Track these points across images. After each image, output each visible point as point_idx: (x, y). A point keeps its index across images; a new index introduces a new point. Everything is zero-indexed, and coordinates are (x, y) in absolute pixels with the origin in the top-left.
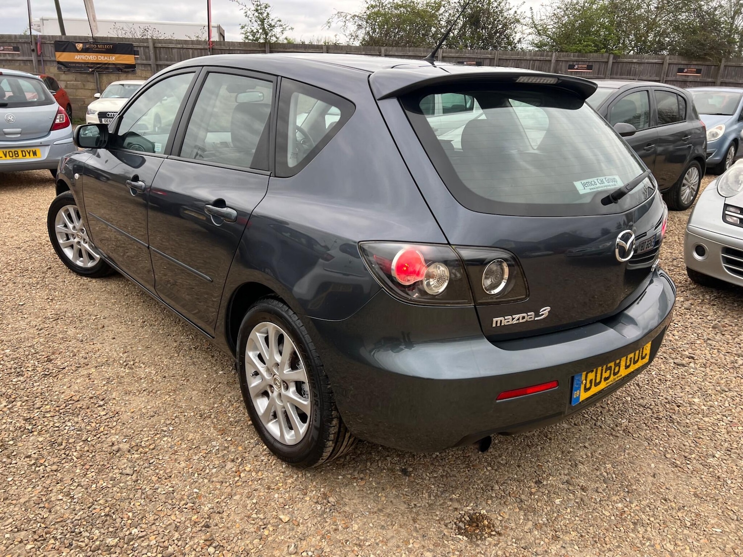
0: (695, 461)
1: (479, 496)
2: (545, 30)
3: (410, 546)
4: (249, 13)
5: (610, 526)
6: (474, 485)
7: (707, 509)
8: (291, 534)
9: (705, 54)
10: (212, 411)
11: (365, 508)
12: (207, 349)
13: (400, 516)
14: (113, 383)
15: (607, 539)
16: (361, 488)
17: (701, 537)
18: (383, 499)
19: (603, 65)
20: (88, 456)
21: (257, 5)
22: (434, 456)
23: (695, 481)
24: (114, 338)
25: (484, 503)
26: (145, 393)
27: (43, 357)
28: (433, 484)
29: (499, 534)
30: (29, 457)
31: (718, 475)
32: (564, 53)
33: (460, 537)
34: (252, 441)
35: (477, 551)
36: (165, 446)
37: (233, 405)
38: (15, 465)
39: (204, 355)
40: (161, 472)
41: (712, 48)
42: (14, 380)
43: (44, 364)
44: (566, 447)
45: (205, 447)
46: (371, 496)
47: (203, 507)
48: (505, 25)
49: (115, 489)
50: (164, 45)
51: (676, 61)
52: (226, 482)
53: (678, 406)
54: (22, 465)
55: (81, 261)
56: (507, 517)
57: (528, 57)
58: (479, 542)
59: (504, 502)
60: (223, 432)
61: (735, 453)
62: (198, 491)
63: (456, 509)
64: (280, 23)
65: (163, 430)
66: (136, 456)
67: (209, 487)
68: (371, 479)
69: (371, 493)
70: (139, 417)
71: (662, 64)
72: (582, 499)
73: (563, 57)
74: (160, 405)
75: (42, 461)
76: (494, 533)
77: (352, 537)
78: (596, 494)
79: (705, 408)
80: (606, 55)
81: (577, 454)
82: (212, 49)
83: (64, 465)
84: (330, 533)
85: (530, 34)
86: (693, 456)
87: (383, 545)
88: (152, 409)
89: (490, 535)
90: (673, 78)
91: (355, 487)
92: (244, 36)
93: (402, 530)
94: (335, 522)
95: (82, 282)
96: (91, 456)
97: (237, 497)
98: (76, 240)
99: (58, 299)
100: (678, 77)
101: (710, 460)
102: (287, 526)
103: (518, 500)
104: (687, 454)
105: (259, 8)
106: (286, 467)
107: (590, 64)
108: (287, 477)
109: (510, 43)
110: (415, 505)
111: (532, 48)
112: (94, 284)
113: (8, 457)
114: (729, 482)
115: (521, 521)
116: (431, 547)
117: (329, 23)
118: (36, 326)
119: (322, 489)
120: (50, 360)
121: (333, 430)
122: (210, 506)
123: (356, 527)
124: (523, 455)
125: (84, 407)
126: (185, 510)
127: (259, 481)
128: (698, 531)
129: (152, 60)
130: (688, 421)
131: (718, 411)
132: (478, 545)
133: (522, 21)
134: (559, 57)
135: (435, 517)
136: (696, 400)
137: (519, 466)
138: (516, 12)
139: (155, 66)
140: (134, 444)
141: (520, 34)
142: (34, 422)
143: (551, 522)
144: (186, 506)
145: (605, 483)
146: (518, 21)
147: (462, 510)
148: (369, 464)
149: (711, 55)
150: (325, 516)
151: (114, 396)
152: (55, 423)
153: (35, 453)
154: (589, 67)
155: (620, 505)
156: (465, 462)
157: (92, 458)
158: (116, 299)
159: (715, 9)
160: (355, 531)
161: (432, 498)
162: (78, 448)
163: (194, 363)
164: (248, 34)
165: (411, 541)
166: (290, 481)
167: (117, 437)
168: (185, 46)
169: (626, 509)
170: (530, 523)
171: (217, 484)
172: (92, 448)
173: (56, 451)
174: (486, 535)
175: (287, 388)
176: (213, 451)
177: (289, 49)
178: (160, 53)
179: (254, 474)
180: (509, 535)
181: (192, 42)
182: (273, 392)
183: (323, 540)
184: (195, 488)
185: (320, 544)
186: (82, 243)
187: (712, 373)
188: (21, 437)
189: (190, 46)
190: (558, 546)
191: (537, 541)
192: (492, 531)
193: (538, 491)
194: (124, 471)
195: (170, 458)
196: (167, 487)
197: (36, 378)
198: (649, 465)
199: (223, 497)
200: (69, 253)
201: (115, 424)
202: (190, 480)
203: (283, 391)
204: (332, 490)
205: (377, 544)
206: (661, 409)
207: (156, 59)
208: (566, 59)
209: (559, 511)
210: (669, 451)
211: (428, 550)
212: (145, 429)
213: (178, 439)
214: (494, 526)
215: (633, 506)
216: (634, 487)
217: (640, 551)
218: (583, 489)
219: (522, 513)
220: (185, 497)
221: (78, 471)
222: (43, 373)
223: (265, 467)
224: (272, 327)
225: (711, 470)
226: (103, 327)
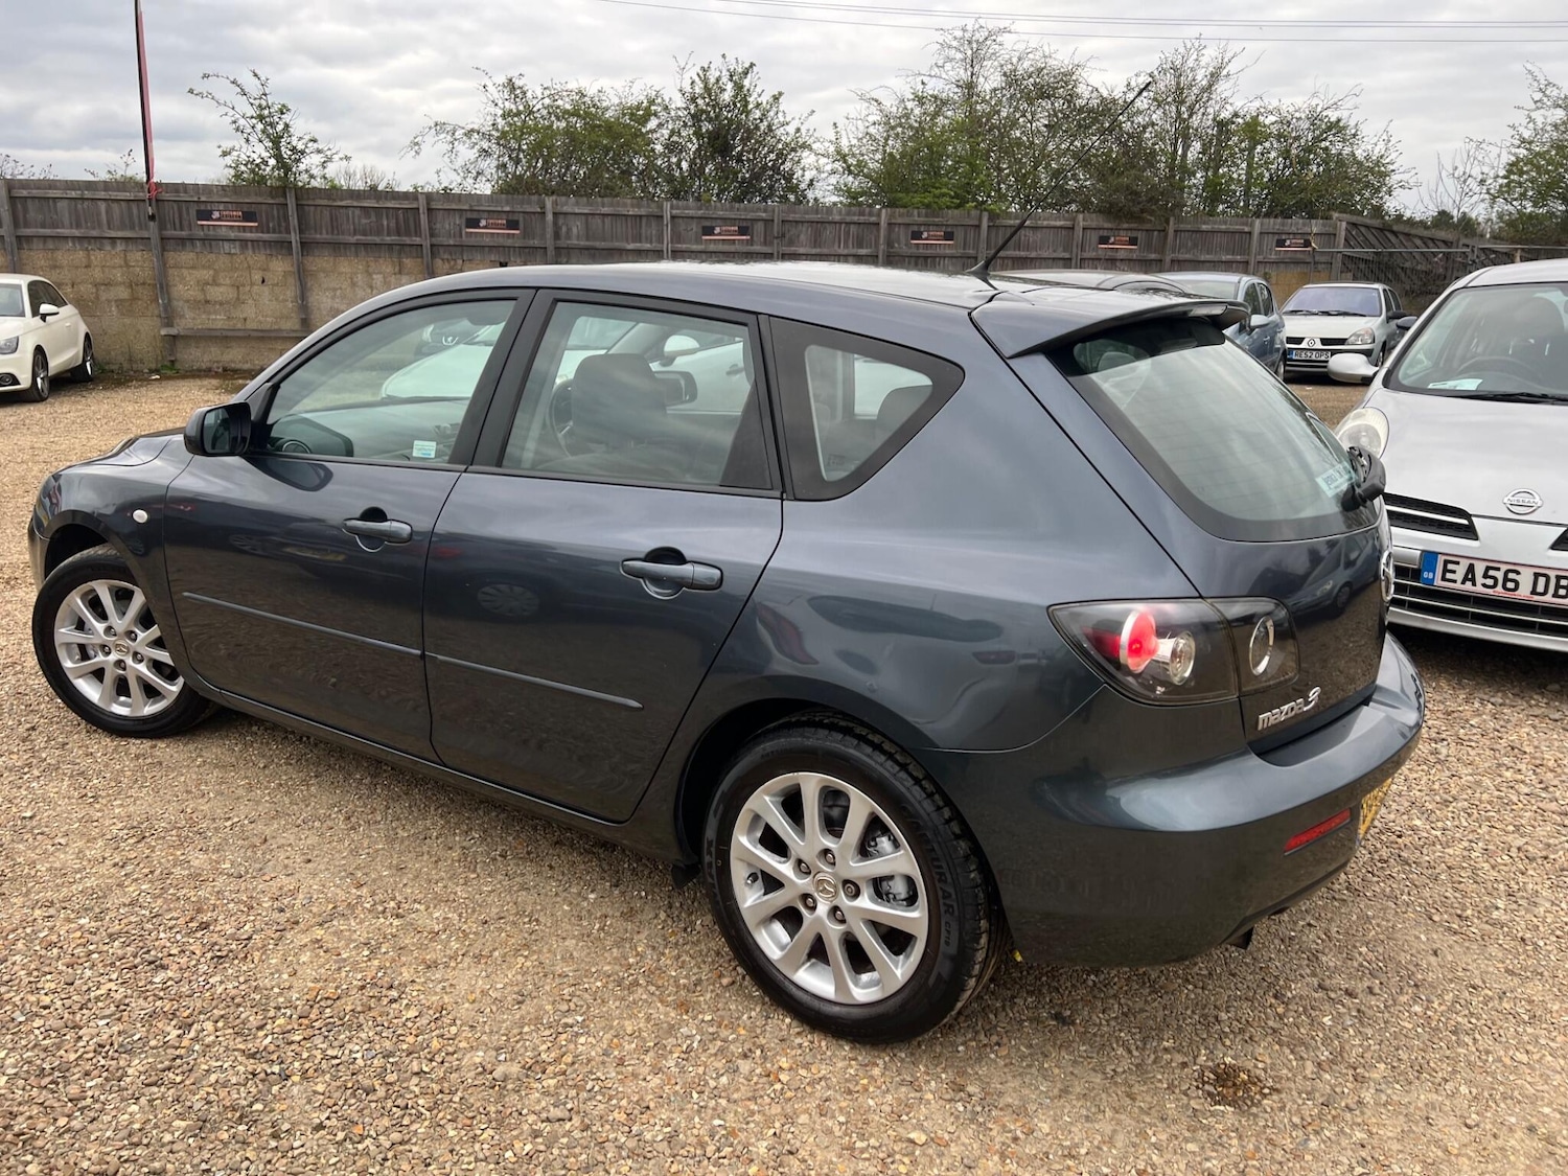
0: (1476, 921)
1: (1205, 1036)
2: (861, 164)
3: (1153, 1139)
4: (242, 122)
5: (1423, 1042)
6: (1184, 1019)
7: (1535, 989)
8: (945, 1162)
9: (1142, 211)
10: (632, 971)
11: (1037, 1092)
12: (529, 853)
13: (1104, 1096)
14: (383, 950)
15: (1432, 1064)
16: (1007, 1061)
17: (1554, 1034)
18: (1056, 1071)
19: (971, 234)
20: (451, 1101)
21: (260, 106)
22: (1090, 983)
23: (1493, 950)
24: (310, 861)
25: (1219, 1046)
26: (467, 960)
27: (181, 921)
28: (1120, 1031)
29: (1274, 1090)
30: (320, 1127)
31: (1519, 935)
32: (902, 210)
33: (1222, 1108)
34: (753, 1014)
35: (1261, 1124)
36: (593, 1053)
37: (663, 954)
38: (302, 1150)
39: (529, 868)
40: (624, 1103)
41: (1151, 200)
42: (157, 980)
43: (199, 935)
44: (1283, 931)
45: (672, 1041)
46: (1034, 1070)
47: (754, 1149)
48: (780, 155)
49: (556, 1151)
50: (35, 192)
51: (1094, 225)
52: (761, 1097)
53: (1400, 836)
54: (319, 1146)
55: (123, 704)
56: (1268, 1061)
57: (837, 218)
58: (1254, 1110)
59: (1250, 1038)
60: (683, 1006)
61: (1523, 897)
62: (722, 1123)
63: (1184, 1065)
64: (315, 145)
65: (566, 1025)
66: (552, 1082)
67: (736, 1112)
68: (1013, 1042)
69: (1030, 1066)
70: (494, 1009)
71: (1073, 228)
72: (1359, 1011)
73: (900, 215)
74: (519, 977)
75: (358, 1130)
76: (1266, 1091)
77: (1051, 1146)
78: (1373, 998)
79: (1439, 833)
80: (974, 213)
81: (1304, 938)
82: (157, 200)
83: (413, 1127)
84: (1009, 1146)
85: (834, 172)
86: (1469, 912)
87: (1110, 1148)
88: (509, 988)
89: (1265, 1096)
90: (1093, 254)
91: (995, 1061)
92: (232, 172)
93: (1123, 1117)
94: (1004, 1126)
95: (133, 749)
96: (456, 1099)
97: (803, 1119)
98: (113, 657)
99: (109, 795)
100: (1100, 252)
101: (1495, 914)
102: (931, 1151)
103: (1270, 1031)
104: (1459, 912)
105: (266, 112)
106: (851, 1048)
107: (949, 230)
108: (866, 1065)
109: (794, 189)
110: (1114, 1070)
111: (835, 199)
112: (164, 750)
113: (275, 1136)
114: (1541, 943)
115: (1294, 1063)
116: (1187, 1134)
117: (417, 144)
118: (104, 859)
119: (943, 1076)
120: (204, 926)
121: (980, 956)
122: (765, 1144)
123: (1046, 1128)
124: (1227, 955)
125: (359, 1009)
126: (726, 1161)
127: (823, 1083)
128: (1544, 1026)
129: (5, 227)
130: (1427, 858)
131: (1457, 835)
132: (1256, 1116)
133: (814, 146)
134: (892, 216)
135: (1159, 1085)
136: (1417, 822)
137: (1234, 975)
138: (798, 130)
139: (14, 239)
140: (531, 1062)
141: (814, 172)
142: (274, 1057)
143: (1338, 1057)
144: (723, 1154)
145: (1375, 978)
146: (805, 146)
147: (1195, 1064)
148: (992, 1016)
149: (1152, 213)
150: (981, 1120)
151: (406, 975)
152: (324, 1051)
153: (328, 1118)
154: (949, 236)
155: (1417, 1008)
156: (1144, 983)
157: (461, 1103)
158: (247, 778)
159: (1145, 127)
160: (1048, 1135)
161: (1136, 1053)
162: (417, 1090)
163: (524, 887)
164: (243, 168)
165: (1150, 1132)
166: (876, 1071)
167: (481, 1054)
168: (87, 194)
169: (1429, 1013)
170: (1309, 1064)
171: (749, 1103)
172: (446, 1085)
173: (373, 1105)
174: (1258, 1097)
175: (857, 894)
176: (695, 1045)
177: (341, 200)
178: (26, 211)
179: (803, 1072)
180: (1290, 1089)
181: (106, 185)
182: (814, 908)
183: (1008, 1161)
184: (712, 1118)
185: (1007, 1168)
186: (129, 661)
187: (1415, 775)
188: (269, 1091)
189: (102, 195)
190: (1373, 1091)
191: (1337, 1090)
192: (1262, 1088)
193: (1288, 1010)
194: (551, 1115)
195: (618, 1073)
196: (657, 1128)
197: (203, 968)
198: (1418, 938)
199: (777, 1125)
200: (91, 691)
201: (454, 1030)
202: (690, 1106)
203: (844, 901)
204: (962, 1073)
205: (1099, 1148)
206: (1379, 846)
207: (16, 224)
208: (906, 220)
209: (1337, 1036)
210: (1433, 911)
211: (1187, 1140)
212: (526, 1029)
213: (609, 1036)
214: (1260, 1081)
215: (1436, 1005)
216: (1420, 977)
217: (1486, 1072)
218: (1350, 994)
219: (1287, 1051)
220: (707, 1138)
221: (452, 1133)
222: (209, 955)
223: (814, 1056)
224: (811, 784)
225: (1506, 929)
226: (266, 840)
